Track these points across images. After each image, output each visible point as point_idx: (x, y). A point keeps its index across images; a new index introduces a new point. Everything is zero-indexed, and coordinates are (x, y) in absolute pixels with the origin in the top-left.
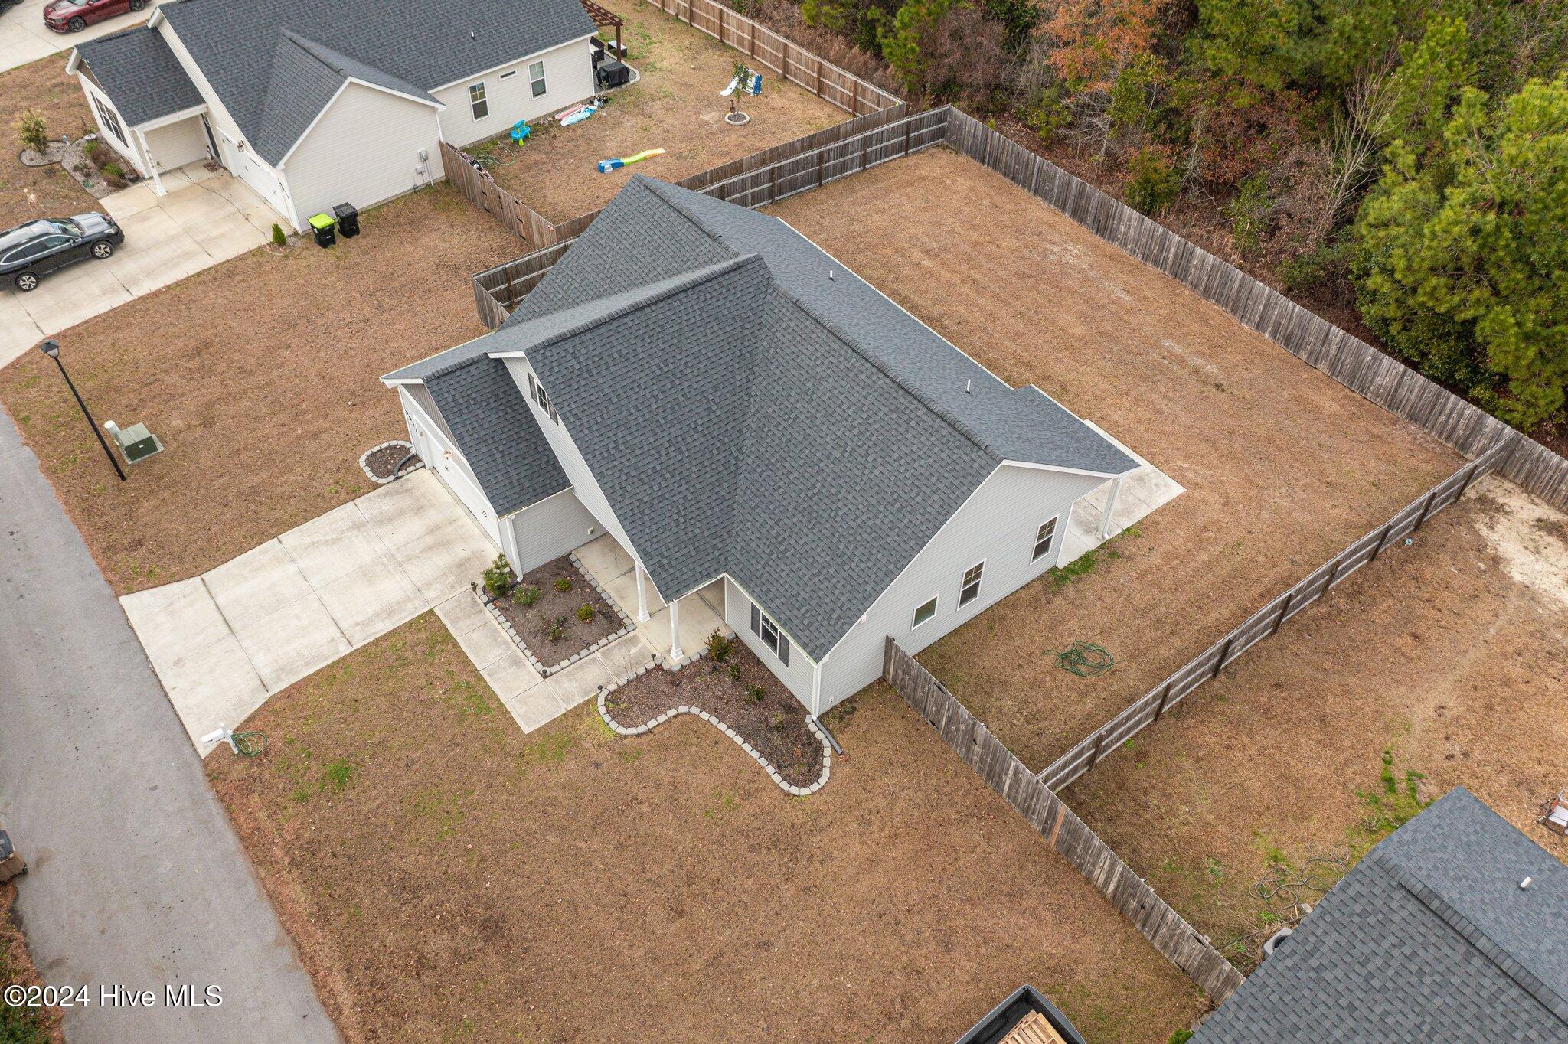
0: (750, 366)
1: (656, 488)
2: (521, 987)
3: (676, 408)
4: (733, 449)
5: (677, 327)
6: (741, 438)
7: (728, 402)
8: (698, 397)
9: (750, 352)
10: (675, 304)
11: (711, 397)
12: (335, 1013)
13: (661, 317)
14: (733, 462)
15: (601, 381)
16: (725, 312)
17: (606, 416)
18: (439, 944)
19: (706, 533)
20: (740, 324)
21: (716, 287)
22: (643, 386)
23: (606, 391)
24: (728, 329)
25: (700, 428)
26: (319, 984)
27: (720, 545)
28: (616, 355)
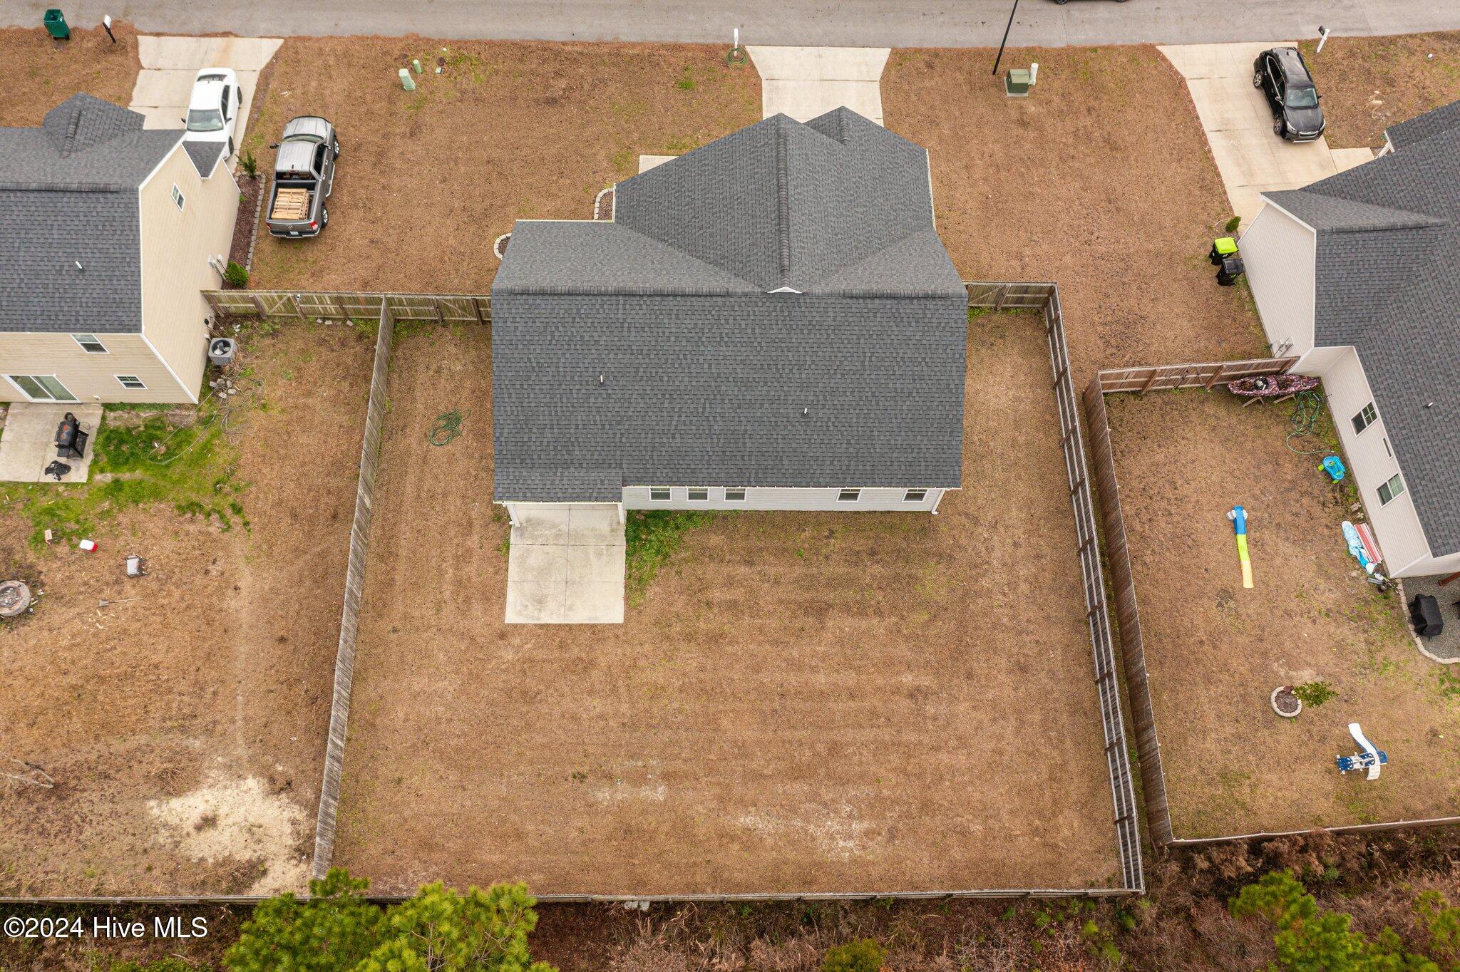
1: (673, 186)
3: (711, 206)
4: (673, 240)
5: (758, 214)
6: (676, 246)
7: (701, 242)
8: (711, 222)
11: (708, 231)
12: (564, 44)
13: (769, 204)
14: (666, 239)
15: (745, 159)
16: (755, 251)
19: (638, 214)
21: (774, 248)
22: (731, 186)
23: (738, 162)
24: (744, 250)
25: (693, 220)
26: (582, 43)
27: (628, 221)
28: (756, 170)
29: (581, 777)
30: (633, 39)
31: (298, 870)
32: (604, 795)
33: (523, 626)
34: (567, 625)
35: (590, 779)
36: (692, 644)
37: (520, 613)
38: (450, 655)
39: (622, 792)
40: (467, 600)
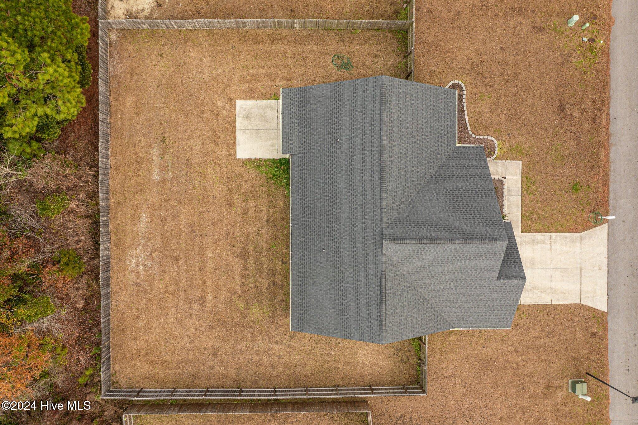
0: (412, 202)
1: (472, 178)
2: (564, 86)
3: (451, 200)
4: (434, 179)
5: (438, 227)
6: (429, 180)
7: (428, 194)
8: (440, 200)
9: (409, 206)
10: (434, 235)
11: (435, 198)
12: (607, 114)
13: (443, 233)
14: (436, 175)
15: (479, 220)
16: (413, 225)
17: (482, 207)
18: (576, 113)
19: (458, 159)
20: (408, 218)
21: (412, 235)
22: (462, 212)
23: (478, 216)
24: (415, 218)
25: (445, 190)
26: (608, 124)
27: (455, 153)
28: (469, 226)
29: (163, 141)
30: (612, 155)
31: (122, 15)
32: (155, 151)
33: (235, 110)
34: (236, 131)
35: (163, 145)
36: (227, 192)
37: (241, 107)
38: (221, 75)
39: (156, 160)
40: (249, 81)
